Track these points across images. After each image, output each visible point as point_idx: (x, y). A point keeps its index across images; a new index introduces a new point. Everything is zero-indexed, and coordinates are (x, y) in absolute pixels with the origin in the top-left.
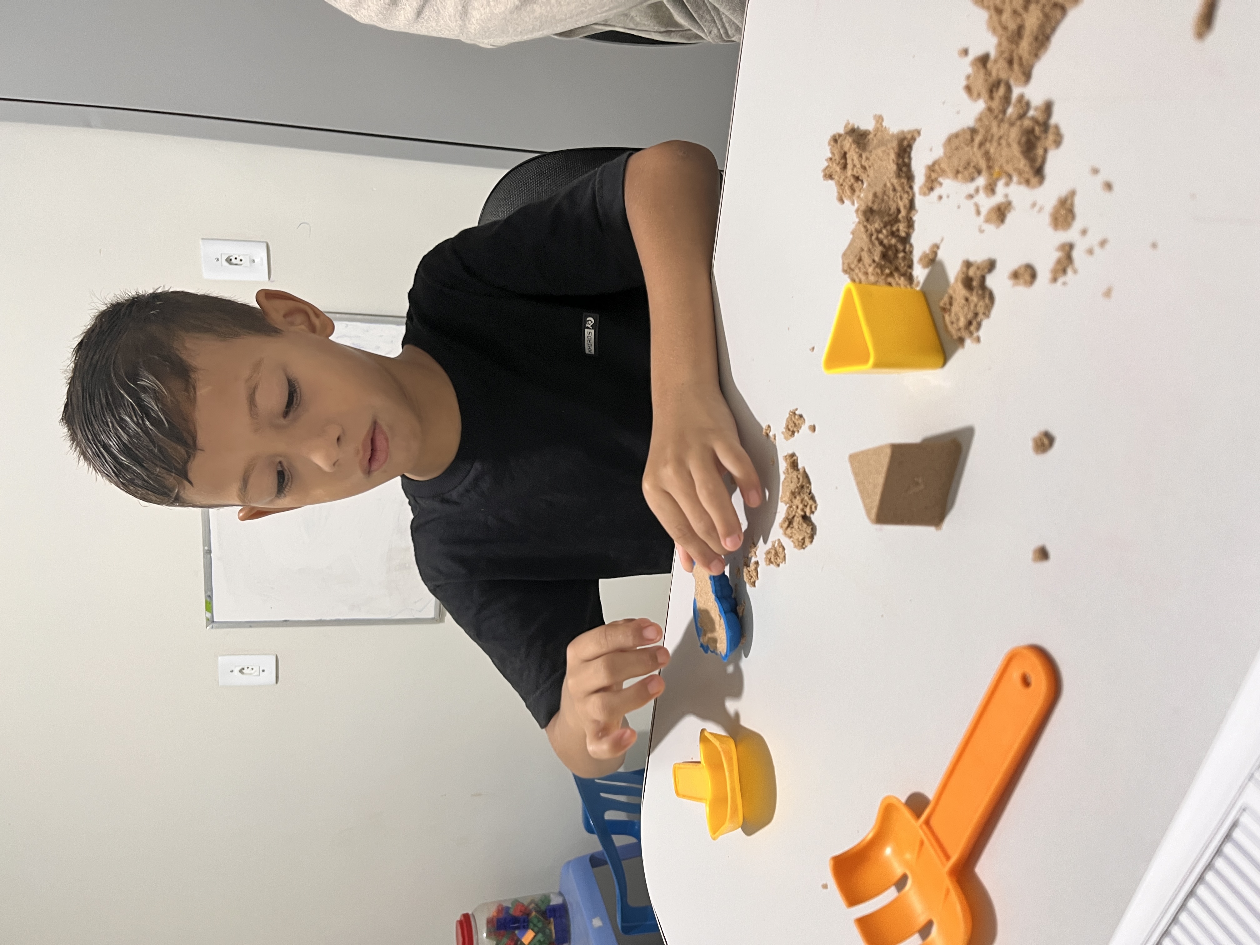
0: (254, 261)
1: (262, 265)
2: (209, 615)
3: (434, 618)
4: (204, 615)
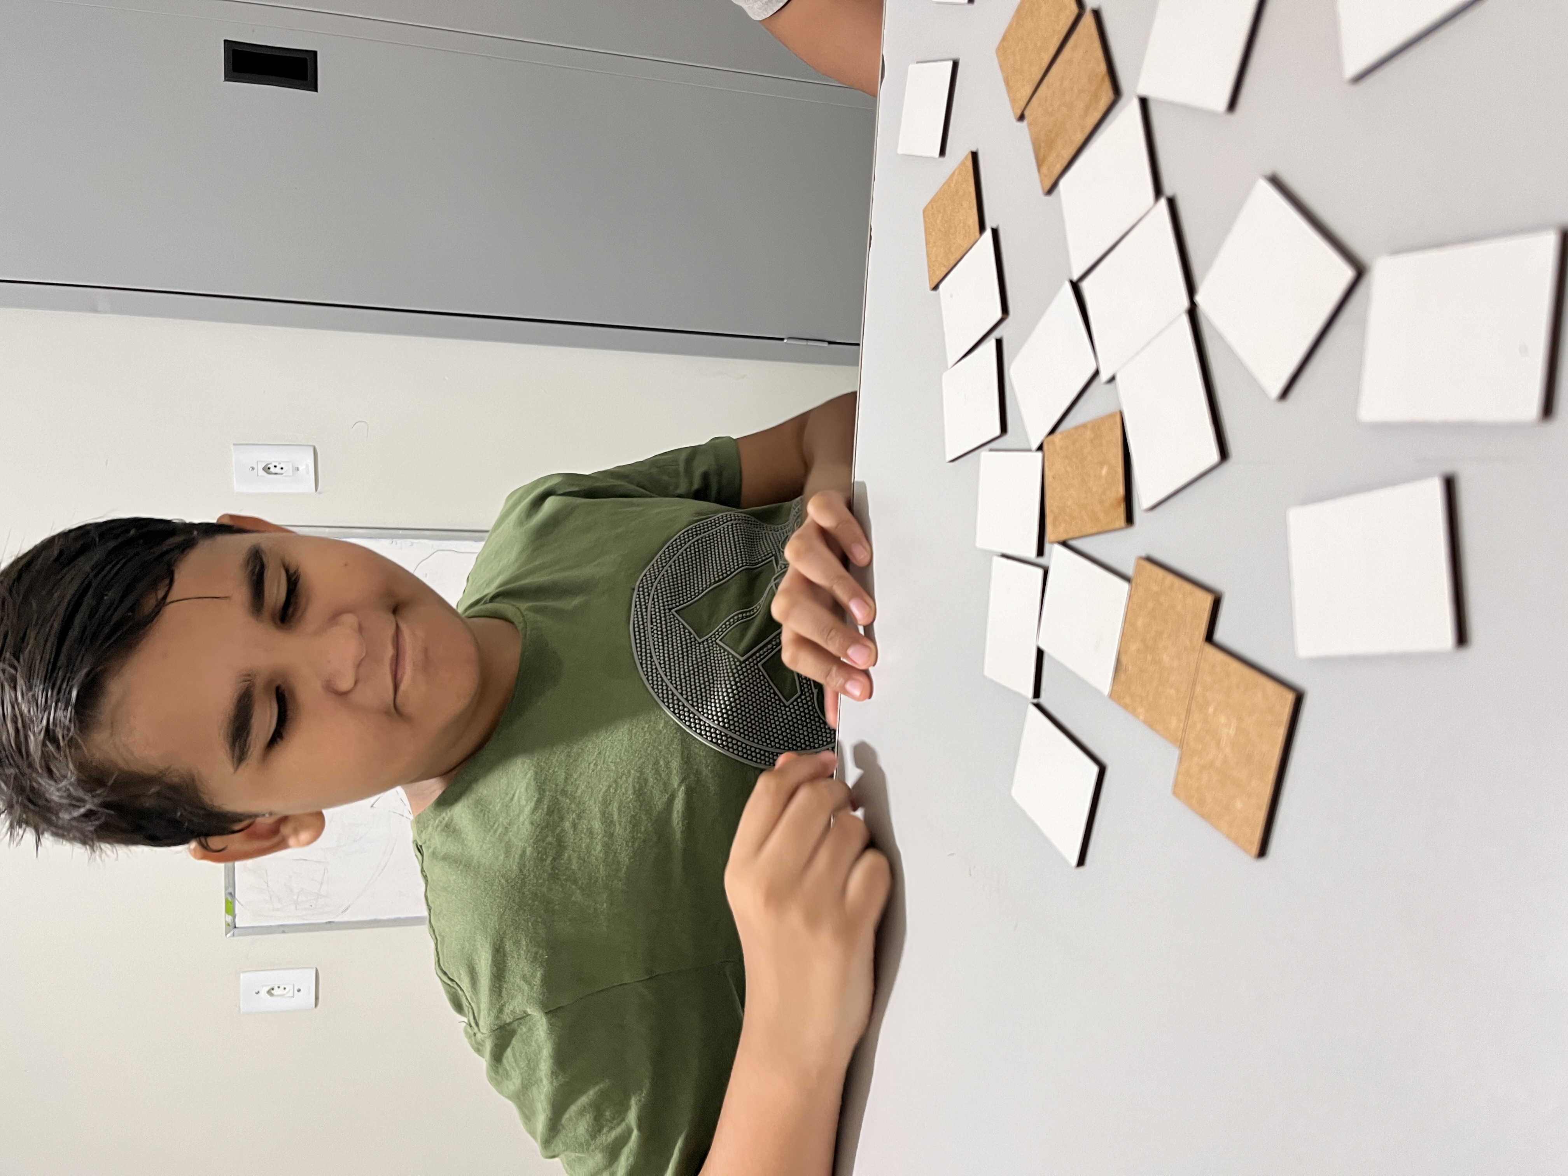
0: (298, 469)
1: (308, 473)
2: (229, 918)
4: (223, 919)
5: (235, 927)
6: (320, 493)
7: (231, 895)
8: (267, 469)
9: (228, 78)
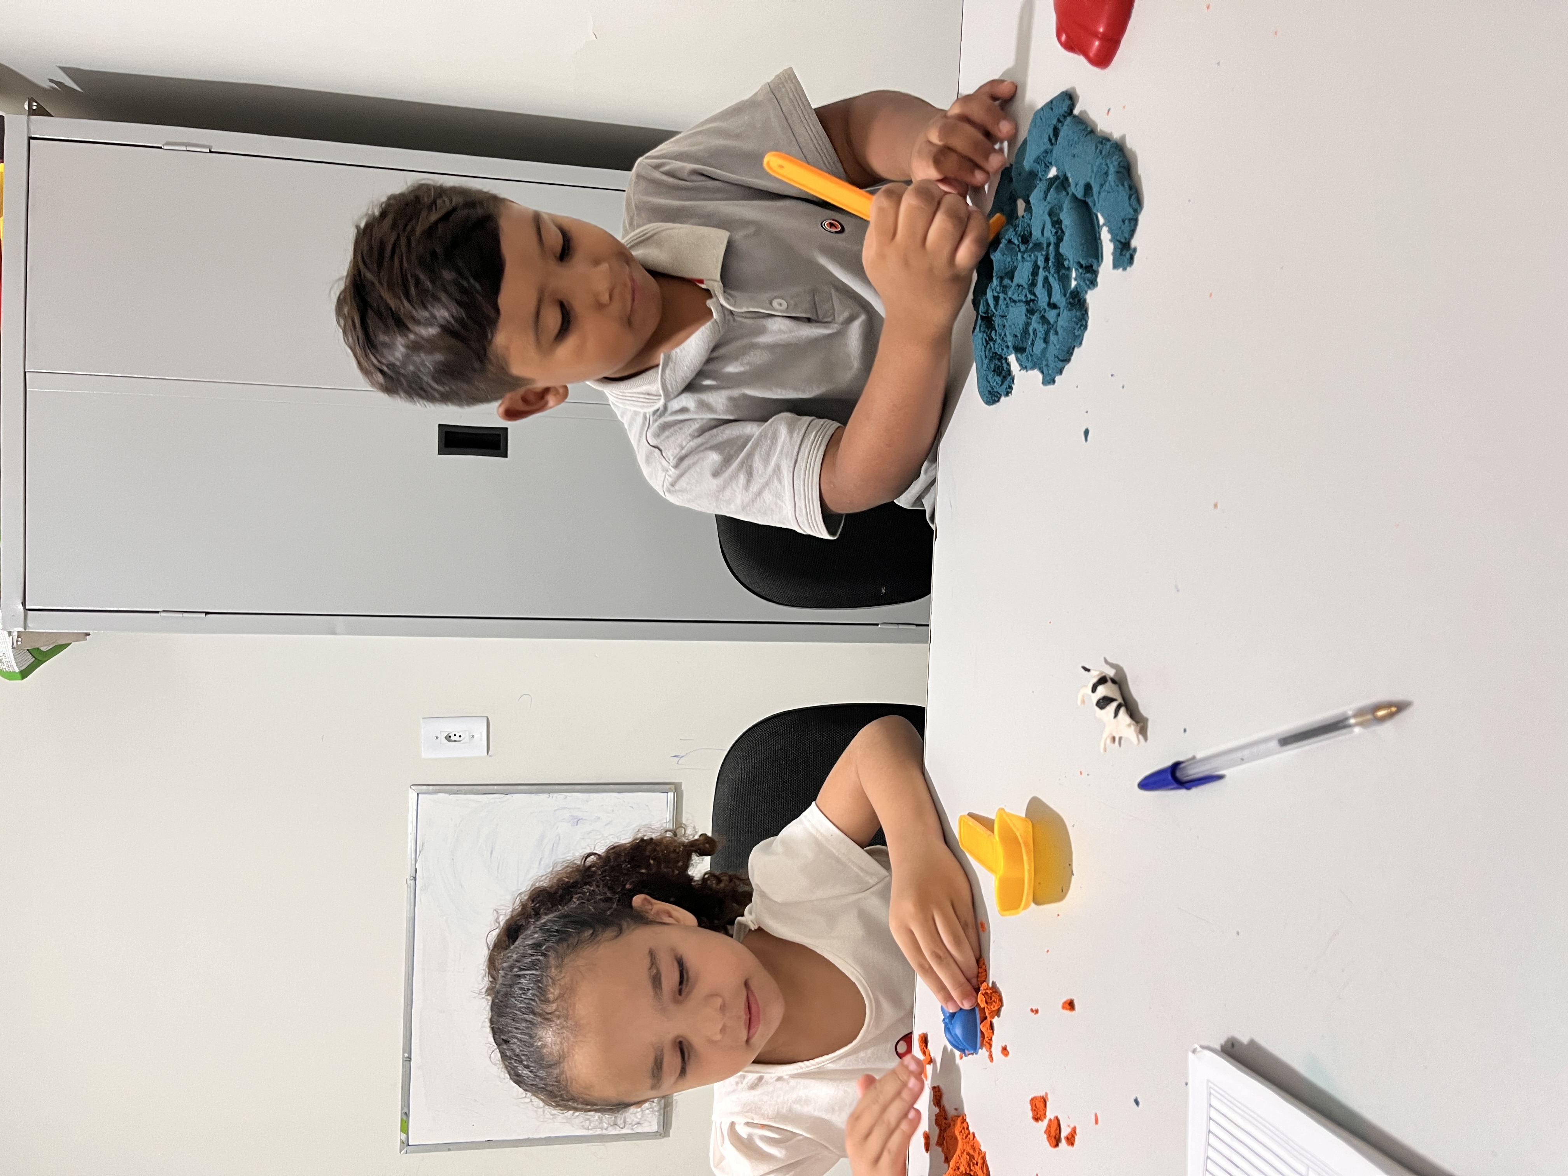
0: (473, 736)
1: (481, 740)
2: (404, 1136)
3: (657, 1132)
4: (399, 1136)
5: (408, 1145)
6: (491, 756)
7: (406, 1114)
8: (448, 738)
9: (441, 452)
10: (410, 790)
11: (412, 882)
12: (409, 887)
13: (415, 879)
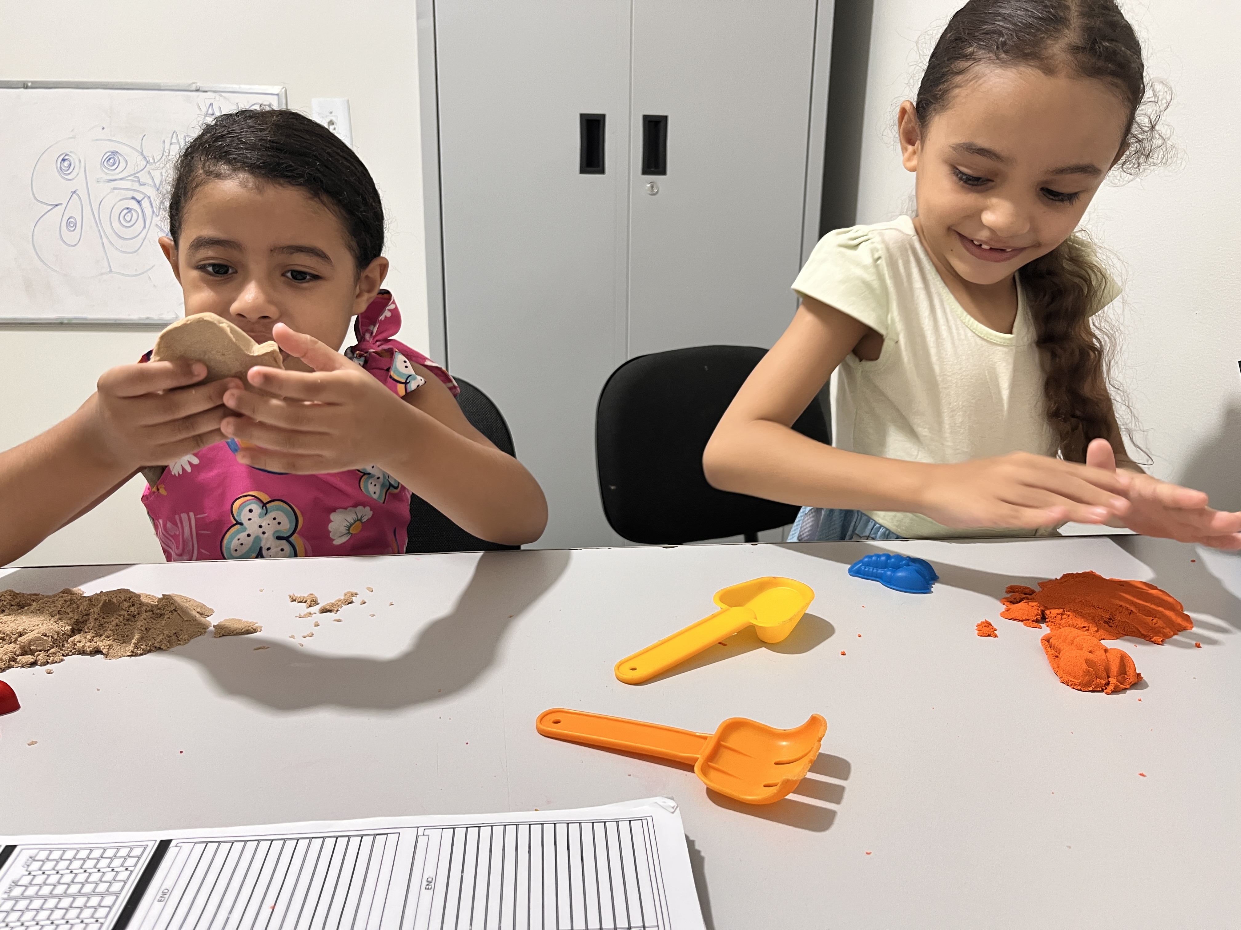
9: (582, 116)
10: (281, 87)
11: (194, 88)
12: (190, 85)
13: (197, 90)
